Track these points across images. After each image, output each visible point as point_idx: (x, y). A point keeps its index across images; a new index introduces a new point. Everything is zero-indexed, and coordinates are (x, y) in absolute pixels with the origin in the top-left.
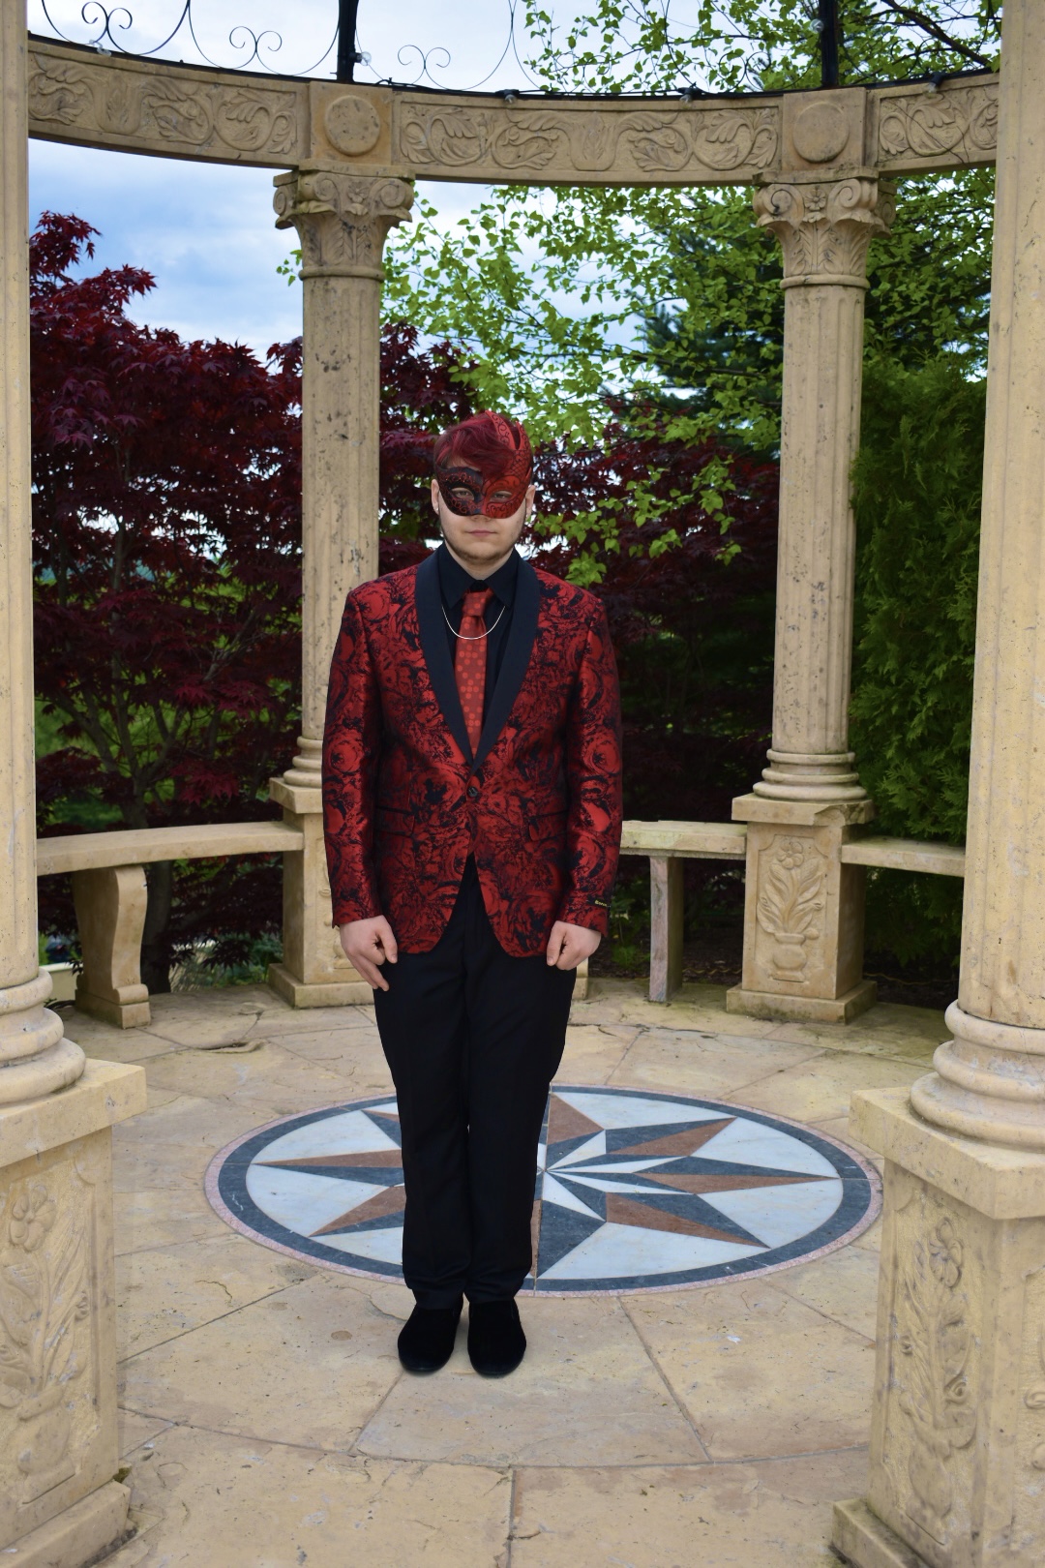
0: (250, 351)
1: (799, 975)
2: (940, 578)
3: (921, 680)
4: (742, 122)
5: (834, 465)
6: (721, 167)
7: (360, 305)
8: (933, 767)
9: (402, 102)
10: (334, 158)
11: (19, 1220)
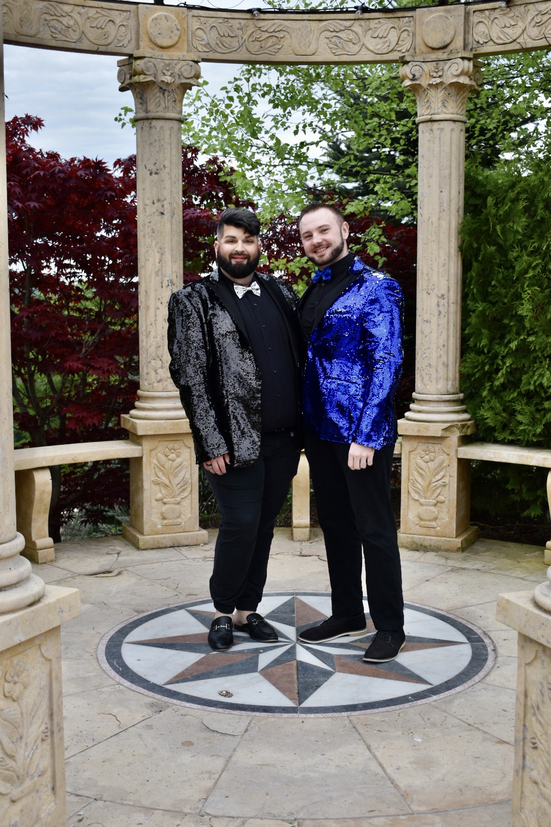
0: (105, 163)
1: (433, 524)
2: (512, 290)
3: (503, 351)
4: (392, 25)
5: (450, 225)
6: (380, 52)
7: (170, 136)
8: (510, 401)
9: (193, 16)
10: (153, 50)
11: (9, 682)
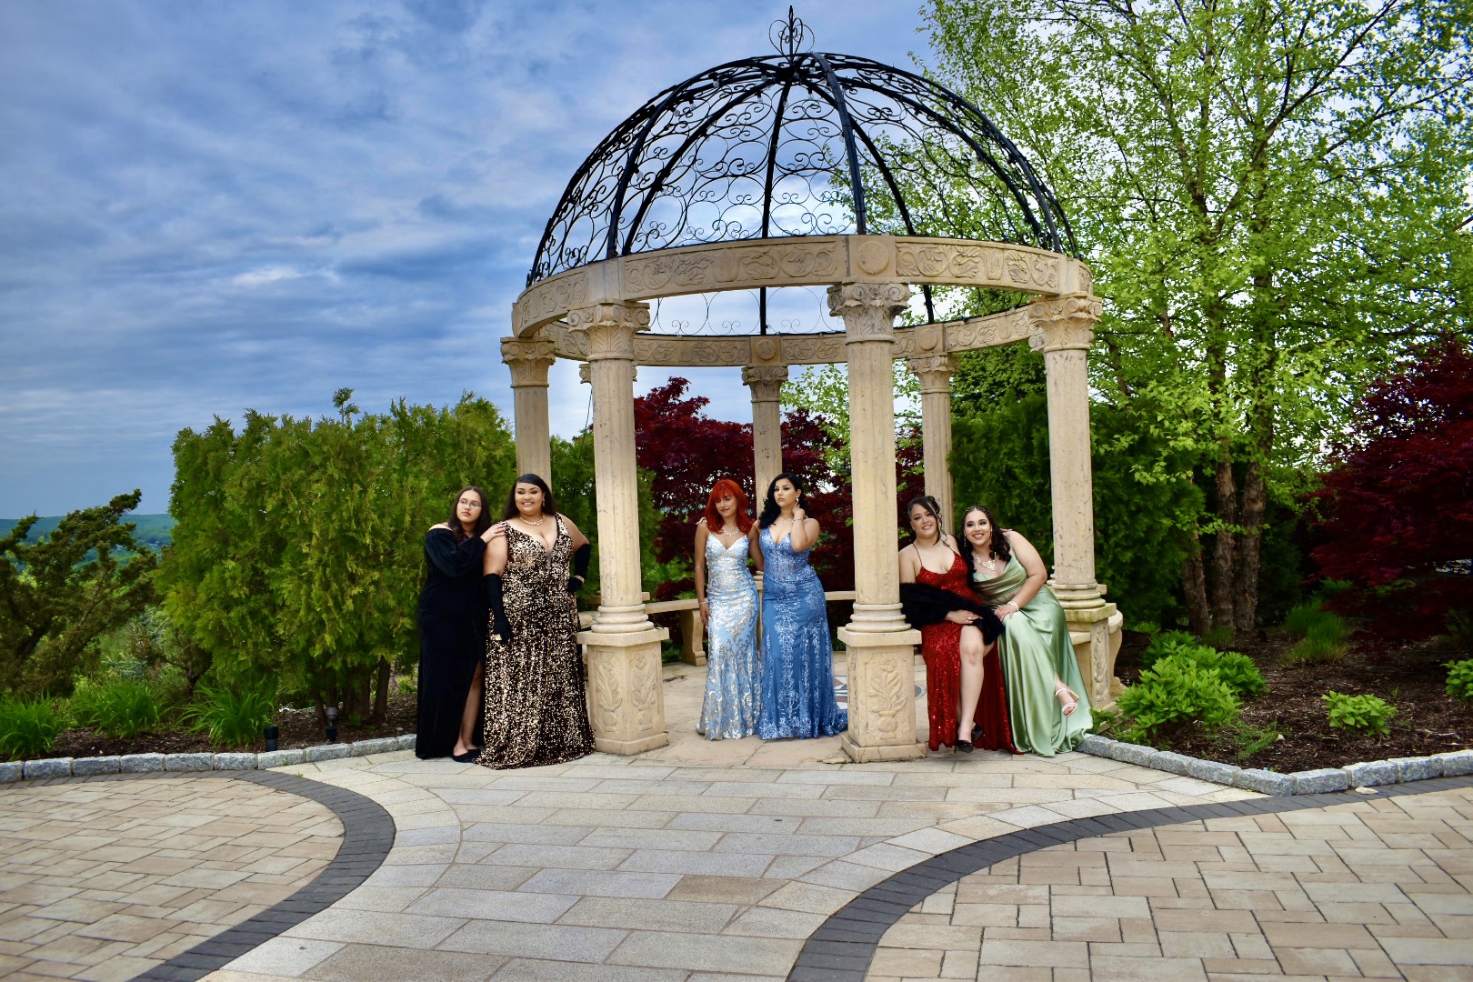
7: (772, 412)
9: (784, 339)
10: (760, 361)
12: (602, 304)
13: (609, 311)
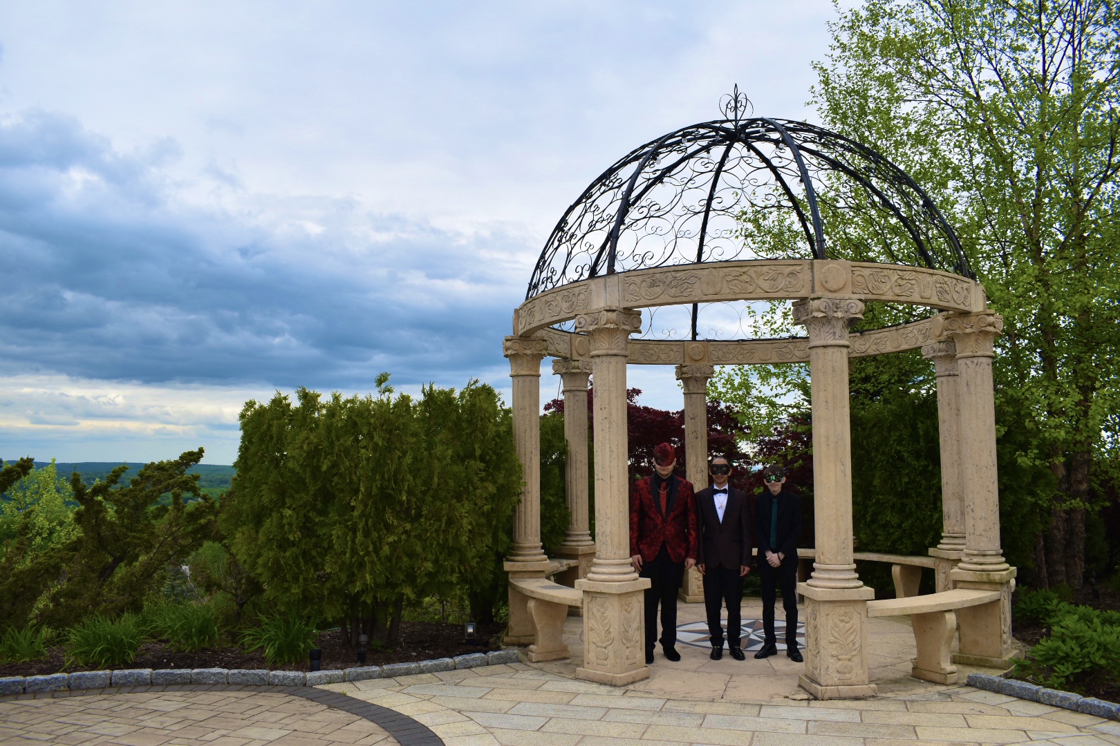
9: (711, 345)
10: (692, 362)
12: (607, 311)
13: (613, 316)
